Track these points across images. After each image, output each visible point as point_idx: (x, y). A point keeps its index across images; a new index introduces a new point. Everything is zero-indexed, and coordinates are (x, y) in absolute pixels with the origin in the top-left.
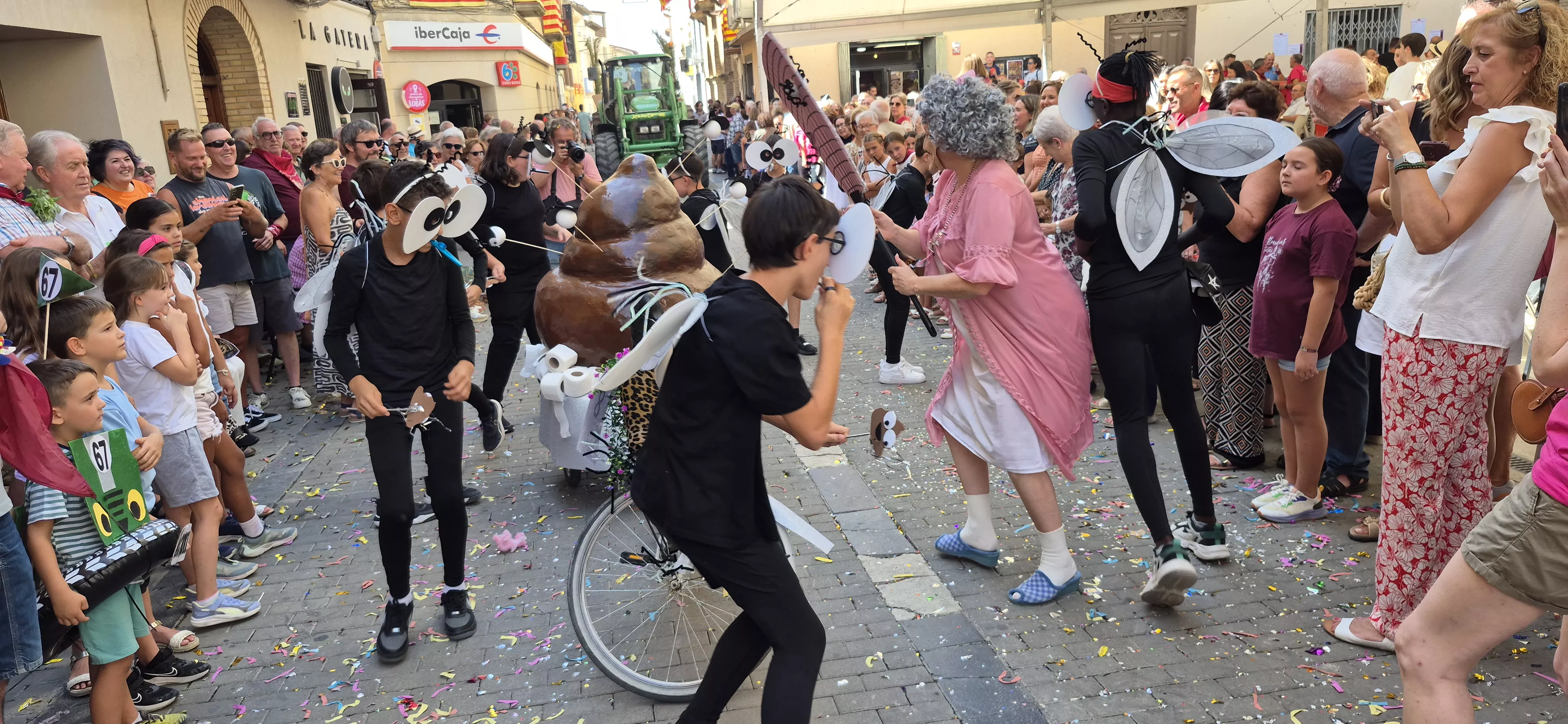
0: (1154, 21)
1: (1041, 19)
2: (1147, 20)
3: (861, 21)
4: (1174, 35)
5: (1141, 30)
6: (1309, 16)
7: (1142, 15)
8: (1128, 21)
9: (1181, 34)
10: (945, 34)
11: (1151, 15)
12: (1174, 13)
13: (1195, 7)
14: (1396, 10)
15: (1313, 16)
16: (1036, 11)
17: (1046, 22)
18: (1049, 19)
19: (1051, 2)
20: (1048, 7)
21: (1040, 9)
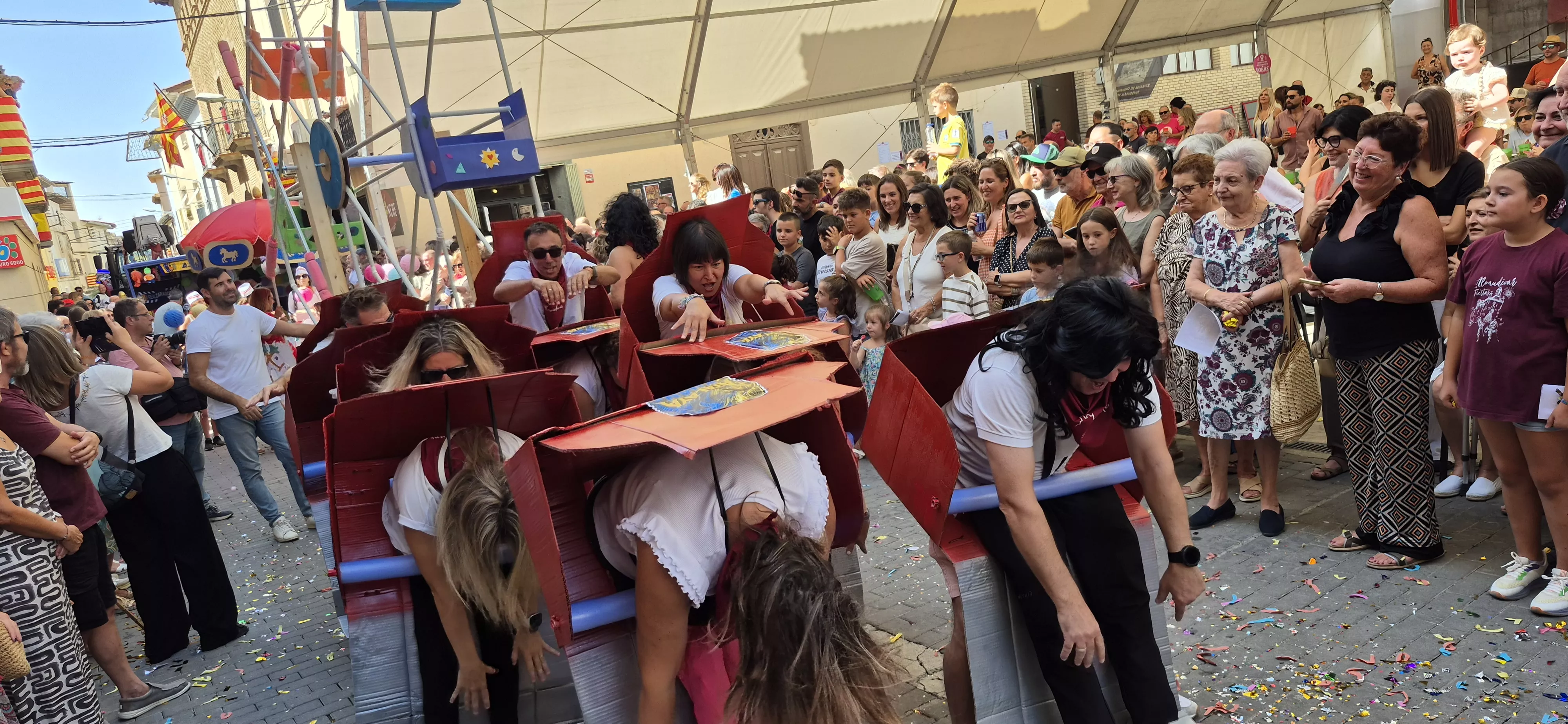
0: (773, 137)
1: (679, 141)
2: (766, 138)
4: (792, 150)
5: (762, 147)
6: (902, 124)
7: (761, 132)
8: (749, 139)
9: (797, 149)
10: (574, 161)
11: (769, 132)
12: (789, 129)
13: (807, 122)
14: (968, 114)
15: (905, 125)
16: (674, 131)
17: (686, 142)
18: (689, 139)
19: (688, 121)
20: (686, 126)
21: (678, 130)
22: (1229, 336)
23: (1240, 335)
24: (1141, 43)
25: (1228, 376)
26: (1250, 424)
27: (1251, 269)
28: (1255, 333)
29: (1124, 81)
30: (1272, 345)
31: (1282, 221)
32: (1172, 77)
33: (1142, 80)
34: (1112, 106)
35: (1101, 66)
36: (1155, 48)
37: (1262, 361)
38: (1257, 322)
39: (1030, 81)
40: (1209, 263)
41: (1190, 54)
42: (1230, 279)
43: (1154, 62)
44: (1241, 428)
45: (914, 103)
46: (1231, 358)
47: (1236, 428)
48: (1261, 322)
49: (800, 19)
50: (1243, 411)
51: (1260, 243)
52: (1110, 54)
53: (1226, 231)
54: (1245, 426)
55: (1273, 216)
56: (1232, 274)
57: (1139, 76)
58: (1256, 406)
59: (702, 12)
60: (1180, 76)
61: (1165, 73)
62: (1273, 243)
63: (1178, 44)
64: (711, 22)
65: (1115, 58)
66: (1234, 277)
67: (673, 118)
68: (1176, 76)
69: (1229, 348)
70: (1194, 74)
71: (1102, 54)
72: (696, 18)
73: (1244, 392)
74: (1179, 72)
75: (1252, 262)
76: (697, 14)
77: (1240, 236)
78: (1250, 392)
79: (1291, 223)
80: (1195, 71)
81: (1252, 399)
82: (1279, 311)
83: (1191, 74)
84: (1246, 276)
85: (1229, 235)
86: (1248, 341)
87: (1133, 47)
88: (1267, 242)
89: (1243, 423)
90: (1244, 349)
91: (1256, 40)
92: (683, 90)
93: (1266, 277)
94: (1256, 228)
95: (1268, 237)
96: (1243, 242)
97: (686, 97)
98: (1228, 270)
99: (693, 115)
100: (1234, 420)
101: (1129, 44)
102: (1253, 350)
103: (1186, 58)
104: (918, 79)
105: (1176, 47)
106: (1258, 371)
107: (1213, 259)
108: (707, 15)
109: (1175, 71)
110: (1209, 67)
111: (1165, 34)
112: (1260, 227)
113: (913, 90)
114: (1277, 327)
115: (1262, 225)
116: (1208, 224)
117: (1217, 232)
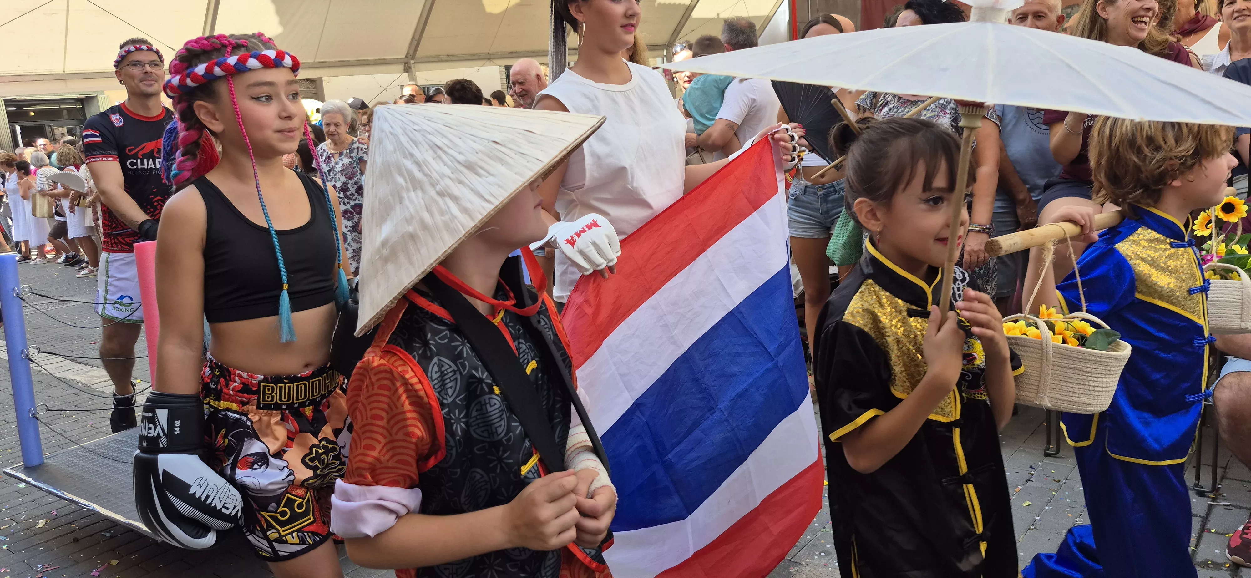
3: (19, 79)
10: (107, 93)
13: (321, 79)
27: (342, 175)
31: (360, 150)
38: (346, 205)
42: (331, 181)
45: (406, 74)
48: (349, 207)
51: (346, 161)
53: (329, 153)
55: (355, 146)
56: (333, 178)
62: (355, 161)
66: (334, 180)
75: (342, 171)
77: (337, 156)
79: (365, 150)
82: (359, 201)
84: (339, 178)
85: (330, 156)
88: (351, 160)
91: (665, 56)
93: (351, 180)
94: (345, 152)
95: (352, 158)
96: (338, 160)
98: (332, 175)
104: (409, 56)
106: (349, 233)
112: (347, 152)
113: (405, 64)
114: (358, 210)
115: (348, 151)
116: (321, 149)
117: (325, 154)
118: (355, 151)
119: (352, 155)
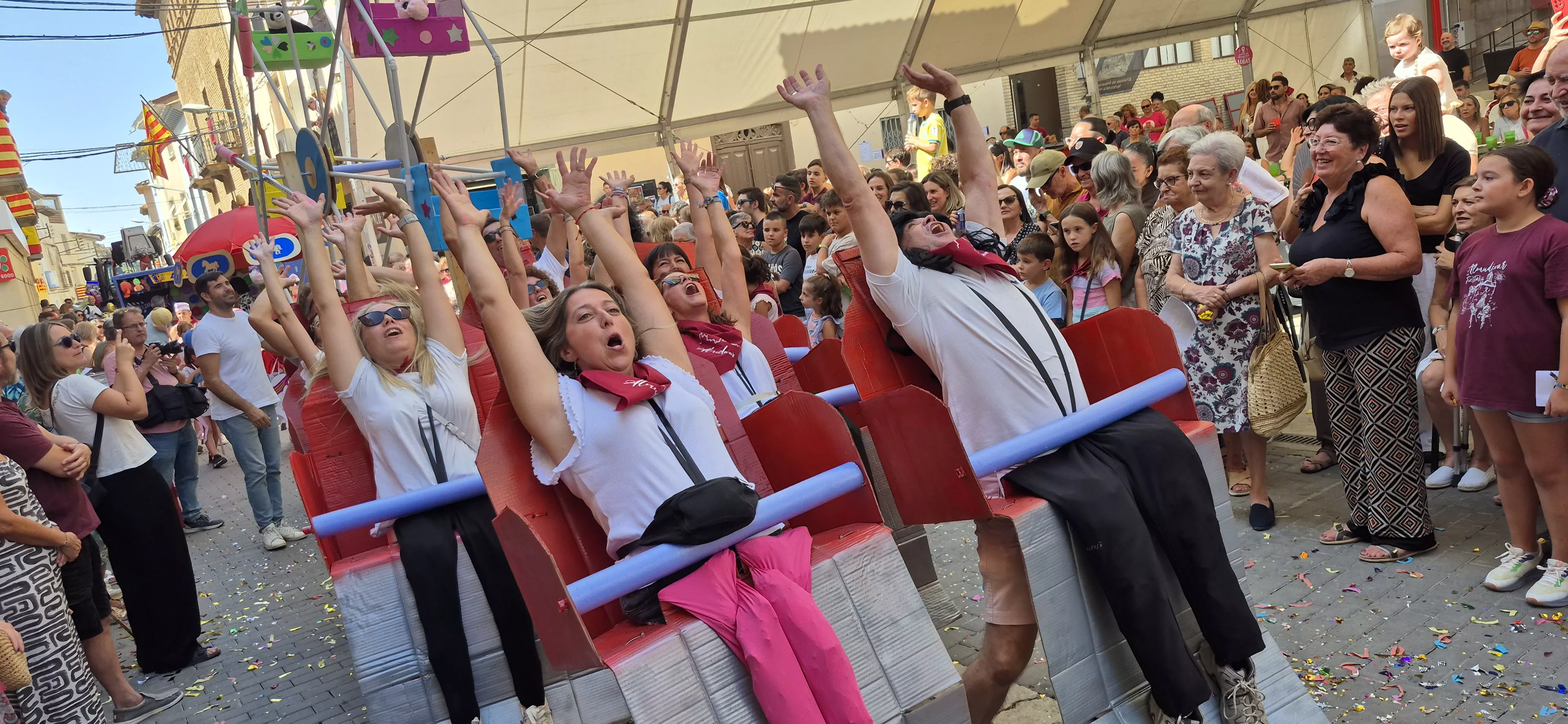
0: (754, 138)
1: (662, 143)
2: (747, 139)
4: (773, 150)
5: (744, 148)
6: (883, 123)
7: (743, 133)
8: (731, 141)
9: (780, 150)
11: (750, 133)
12: (770, 130)
13: (787, 122)
15: (886, 123)
16: (656, 134)
17: (668, 144)
18: (671, 141)
19: (669, 123)
20: (668, 128)
21: (659, 132)
22: (1206, 329)
23: (1217, 328)
24: (1121, 37)
25: (1208, 370)
26: (1232, 417)
27: (1227, 262)
28: (1232, 326)
29: (1105, 75)
30: (1250, 338)
31: (1257, 214)
32: (1153, 70)
33: (1123, 74)
34: (1093, 101)
35: (1082, 60)
36: (1136, 41)
37: (1241, 354)
38: (1234, 314)
39: (1011, 77)
40: (1186, 257)
41: (1170, 47)
42: (1206, 272)
43: (1135, 57)
44: (1223, 421)
45: (895, 102)
46: (1209, 351)
47: (1219, 421)
48: (1239, 315)
49: (780, 20)
50: (1224, 404)
51: (1235, 236)
52: (1091, 48)
53: (1202, 225)
54: (1227, 419)
55: (1249, 209)
56: (1208, 267)
57: (1120, 70)
58: (1237, 399)
59: (682, 15)
60: (1162, 69)
61: (1146, 66)
62: (1249, 235)
63: (1159, 37)
64: (691, 25)
65: (1096, 52)
66: (1210, 271)
67: (655, 121)
68: (1158, 70)
69: (1207, 341)
70: (1175, 67)
71: (1082, 48)
72: (676, 21)
73: (1224, 386)
74: (1160, 65)
75: (1227, 255)
76: (677, 16)
77: (1216, 229)
78: (1231, 385)
79: (1267, 215)
80: (1176, 63)
81: (1233, 392)
82: (1256, 303)
83: (1172, 67)
84: (1221, 269)
85: (1205, 229)
86: (1226, 334)
87: (1113, 42)
88: (1242, 235)
89: (1225, 416)
90: (1221, 342)
91: (1237, 32)
92: (664, 92)
93: (1242, 270)
94: (1232, 222)
95: (1243, 230)
96: (1219, 236)
97: (667, 99)
98: (1204, 263)
99: (674, 119)
100: (1216, 413)
101: (1110, 39)
102: (1231, 343)
103: (1167, 51)
104: (898, 77)
105: (1156, 41)
106: (1237, 363)
107: (1189, 253)
108: (687, 18)
109: (1156, 64)
110: (1189, 59)
111: (1146, 27)
112: (1235, 221)
113: (894, 88)
114: (1254, 319)
115: (1238, 219)
116: (1186, 219)
117: (1195, 227)
118: (1250, 217)
119: (1244, 226)
